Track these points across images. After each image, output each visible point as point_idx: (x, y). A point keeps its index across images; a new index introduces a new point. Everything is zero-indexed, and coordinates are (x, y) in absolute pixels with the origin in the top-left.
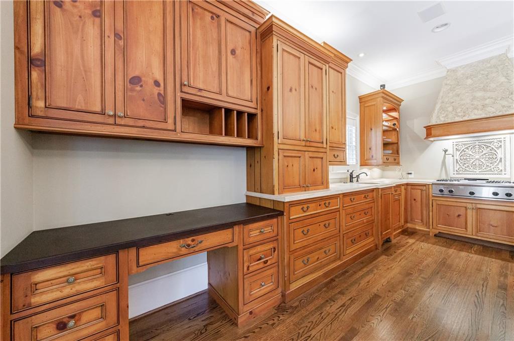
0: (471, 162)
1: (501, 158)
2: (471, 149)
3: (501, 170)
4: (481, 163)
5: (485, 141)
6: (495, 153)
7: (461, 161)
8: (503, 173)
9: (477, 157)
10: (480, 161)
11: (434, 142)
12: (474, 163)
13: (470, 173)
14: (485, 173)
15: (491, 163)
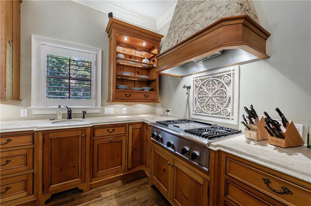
0: (206, 101)
1: (230, 98)
2: (207, 85)
3: (230, 113)
4: (213, 103)
5: (217, 75)
6: (225, 90)
7: (199, 100)
8: (231, 117)
9: (211, 95)
10: (213, 100)
11: (183, 78)
12: (208, 103)
13: (205, 114)
14: (216, 116)
15: (221, 104)
